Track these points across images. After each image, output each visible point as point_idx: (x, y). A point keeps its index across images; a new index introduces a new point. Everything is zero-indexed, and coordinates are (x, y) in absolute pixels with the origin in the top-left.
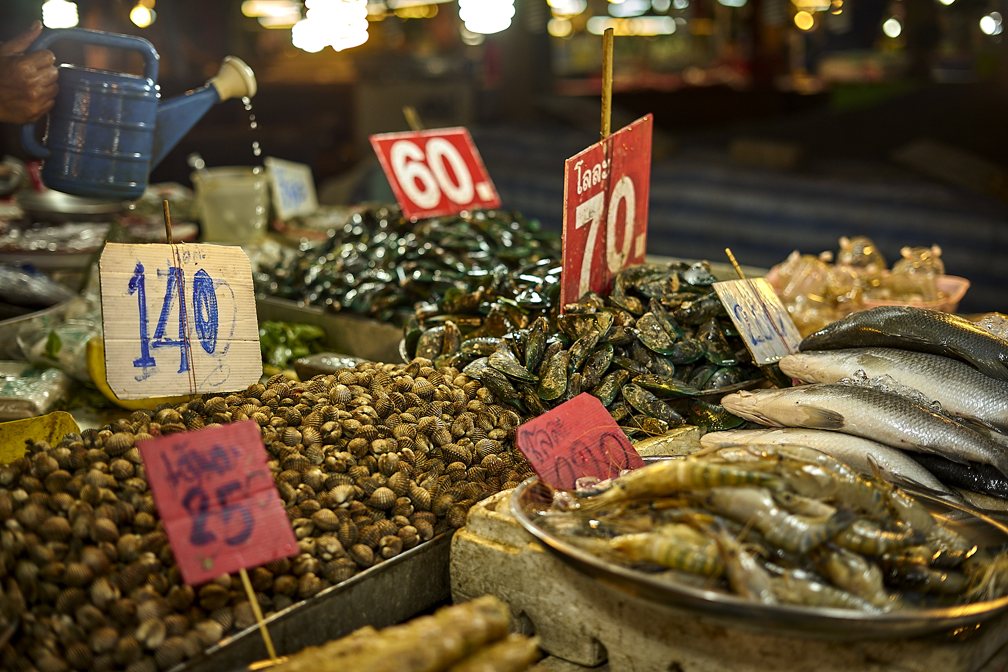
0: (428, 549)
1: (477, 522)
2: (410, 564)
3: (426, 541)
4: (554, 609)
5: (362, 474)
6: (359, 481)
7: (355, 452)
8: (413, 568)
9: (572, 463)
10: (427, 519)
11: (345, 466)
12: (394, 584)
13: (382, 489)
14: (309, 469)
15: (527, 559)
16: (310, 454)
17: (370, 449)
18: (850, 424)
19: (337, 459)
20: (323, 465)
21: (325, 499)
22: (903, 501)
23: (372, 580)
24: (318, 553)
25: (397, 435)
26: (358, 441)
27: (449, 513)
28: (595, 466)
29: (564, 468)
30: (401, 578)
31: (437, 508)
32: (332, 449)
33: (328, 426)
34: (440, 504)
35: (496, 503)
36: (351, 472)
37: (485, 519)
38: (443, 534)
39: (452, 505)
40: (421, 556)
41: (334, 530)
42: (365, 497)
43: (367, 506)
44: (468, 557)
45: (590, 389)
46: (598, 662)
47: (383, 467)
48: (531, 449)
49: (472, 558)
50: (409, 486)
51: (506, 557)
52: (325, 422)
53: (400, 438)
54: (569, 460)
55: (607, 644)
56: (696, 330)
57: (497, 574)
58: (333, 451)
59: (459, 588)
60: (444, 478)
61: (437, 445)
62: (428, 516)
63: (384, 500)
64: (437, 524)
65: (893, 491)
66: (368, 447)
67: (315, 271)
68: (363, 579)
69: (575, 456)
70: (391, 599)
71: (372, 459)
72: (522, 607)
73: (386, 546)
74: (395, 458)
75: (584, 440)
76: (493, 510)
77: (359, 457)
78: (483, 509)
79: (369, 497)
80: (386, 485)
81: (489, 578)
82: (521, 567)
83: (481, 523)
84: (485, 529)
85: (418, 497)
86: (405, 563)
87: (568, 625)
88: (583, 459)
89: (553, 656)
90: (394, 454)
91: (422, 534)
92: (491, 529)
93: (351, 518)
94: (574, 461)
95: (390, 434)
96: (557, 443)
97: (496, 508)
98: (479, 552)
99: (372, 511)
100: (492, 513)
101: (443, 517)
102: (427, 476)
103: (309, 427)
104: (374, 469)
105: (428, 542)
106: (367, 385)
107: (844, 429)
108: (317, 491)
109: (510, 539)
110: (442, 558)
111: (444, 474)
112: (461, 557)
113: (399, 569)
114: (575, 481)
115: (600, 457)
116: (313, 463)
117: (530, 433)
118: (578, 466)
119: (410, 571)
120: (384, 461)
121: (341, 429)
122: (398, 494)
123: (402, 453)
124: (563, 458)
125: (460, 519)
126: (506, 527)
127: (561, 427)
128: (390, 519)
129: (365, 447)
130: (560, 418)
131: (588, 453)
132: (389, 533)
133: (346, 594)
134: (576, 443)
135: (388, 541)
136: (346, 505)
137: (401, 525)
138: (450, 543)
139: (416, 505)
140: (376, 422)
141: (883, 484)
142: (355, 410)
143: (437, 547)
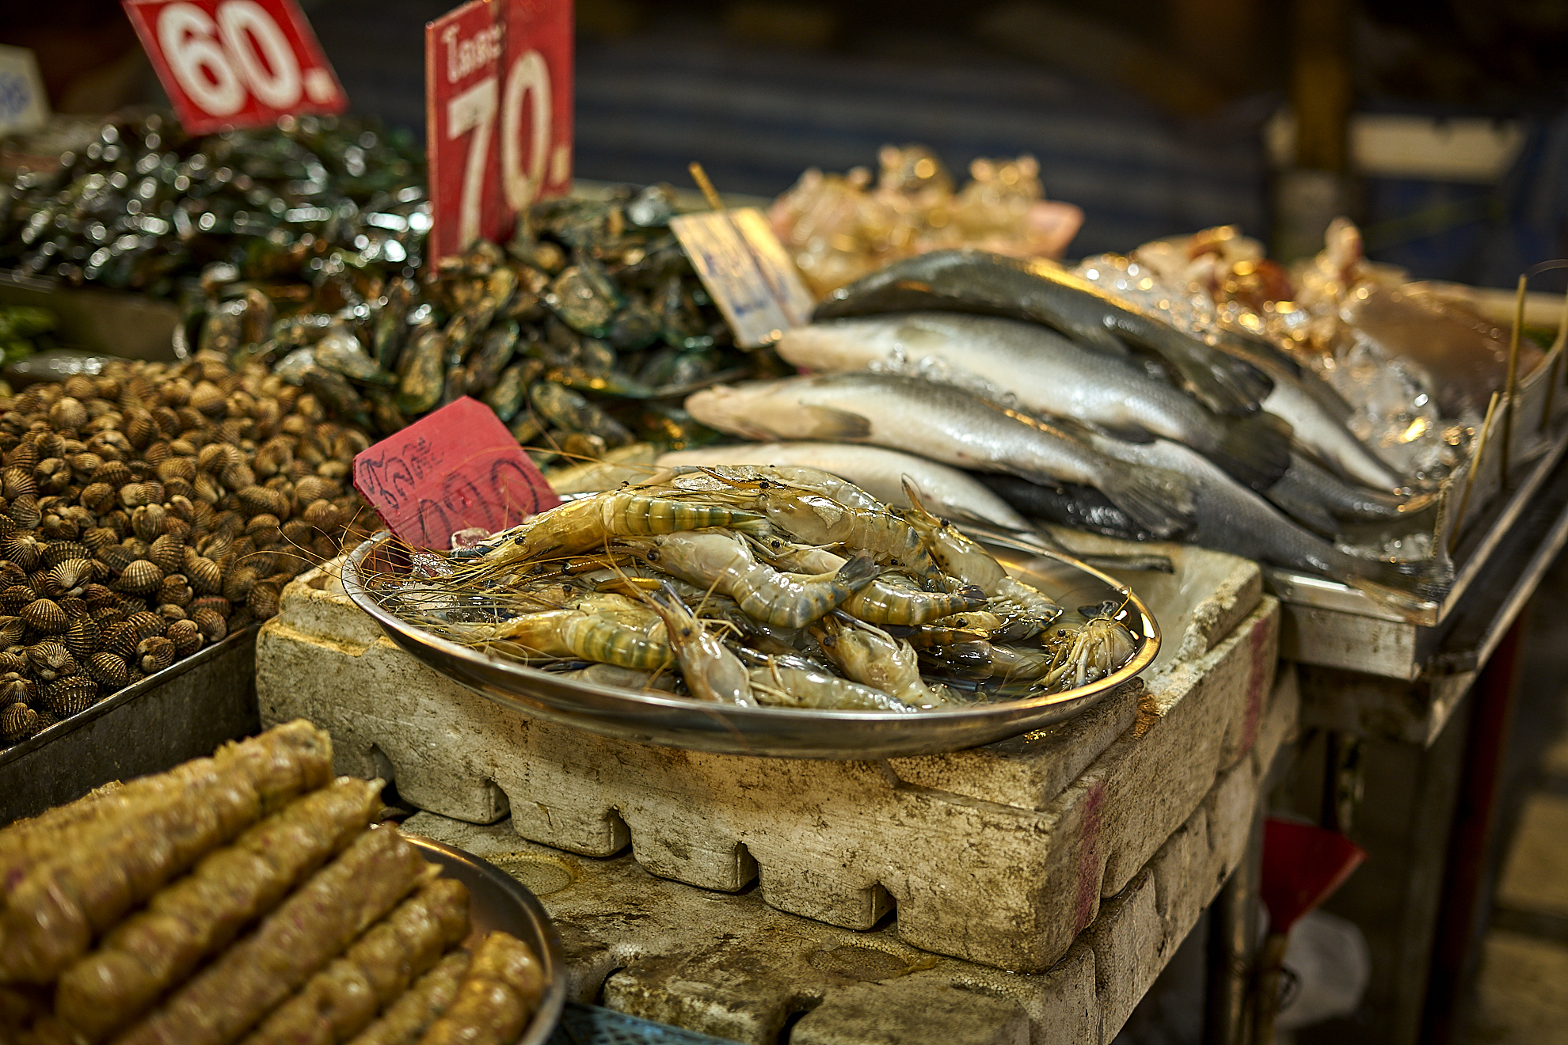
0: (218, 655)
1: (295, 607)
2: (188, 680)
3: (214, 643)
4: (422, 738)
5: (106, 541)
6: (100, 552)
7: (94, 505)
8: (196, 686)
9: (445, 509)
10: (215, 607)
11: (77, 530)
12: (163, 713)
13: (138, 563)
14: (14, 537)
15: (375, 662)
16: (17, 511)
17: (118, 500)
18: (881, 431)
19: (62, 517)
20: (40, 530)
21: (44, 583)
22: (955, 543)
23: (128, 707)
24: (31, 670)
25: (164, 476)
26: (96, 488)
27: (250, 597)
28: (484, 511)
29: (433, 516)
30: (175, 703)
31: (230, 589)
32: (53, 502)
33: (47, 465)
34: (236, 582)
35: (326, 577)
36: (87, 538)
37: (309, 602)
38: (242, 630)
39: (255, 583)
40: (207, 666)
41: (59, 631)
42: (111, 578)
43: (115, 591)
44: (282, 664)
45: (479, 394)
46: (496, 816)
47: (139, 527)
48: (377, 489)
49: (290, 665)
50: (183, 557)
51: (343, 660)
52: (41, 459)
53: (168, 481)
54: (442, 504)
55: (506, 787)
56: (649, 294)
57: (330, 689)
58: (56, 505)
59: (271, 714)
60: (243, 542)
61: (230, 489)
62: (217, 603)
63: (142, 581)
64: (233, 614)
65: (940, 530)
66: (115, 497)
67: (39, 221)
68: (110, 707)
69: (451, 498)
70: (161, 738)
71: (122, 515)
72: (373, 739)
73: (146, 653)
74: (159, 512)
75: (464, 472)
76: (321, 588)
77: (100, 513)
78: (305, 587)
79: (118, 577)
80: (146, 557)
81: (318, 696)
82: (367, 674)
83: (301, 610)
84: (309, 618)
85: (199, 572)
86: (181, 678)
87: (445, 761)
88: (464, 502)
89: (426, 811)
90: (158, 506)
91: (208, 631)
92: (318, 618)
93: (88, 611)
94: (449, 506)
95: (151, 475)
96: (421, 478)
97: (326, 584)
98: (301, 655)
99: (123, 599)
100: (319, 593)
101: (243, 604)
102: (213, 540)
103: (14, 468)
104: (126, 531)
105: (218, 644)
106: (114, 398)
107: (874, 438)
108: (30, 571)
109: (349, 632)
110: (243, 669)
111: (243, 534)
112: (271, 665)
113: (171, 690)
114: (451, 536)
115: (491, 497)
116: (23, 526)
117: (375, 463)
118: (456, 512)
119: (191, 691)
120: (142, 518)
121: (68, 469)
122: (166, 571)
123: (172, 504)
124: (431, 501)
125: (269, 604)
126: (341, 614)
127: (426, 453)
128: (153, 611)
129: (110, 498)
130: (425, 438)
131: (472, 492)
132: (152, 632)
133: (82, 732)
134: (452, 476)
135: (149, 645)
136: (78, 590)
137: (172, 619)
138: (254, 644)
139: (196, 587)
140: (127, 457)
141: (925, 519)
142: (92, 439)
143: (234, 651)
